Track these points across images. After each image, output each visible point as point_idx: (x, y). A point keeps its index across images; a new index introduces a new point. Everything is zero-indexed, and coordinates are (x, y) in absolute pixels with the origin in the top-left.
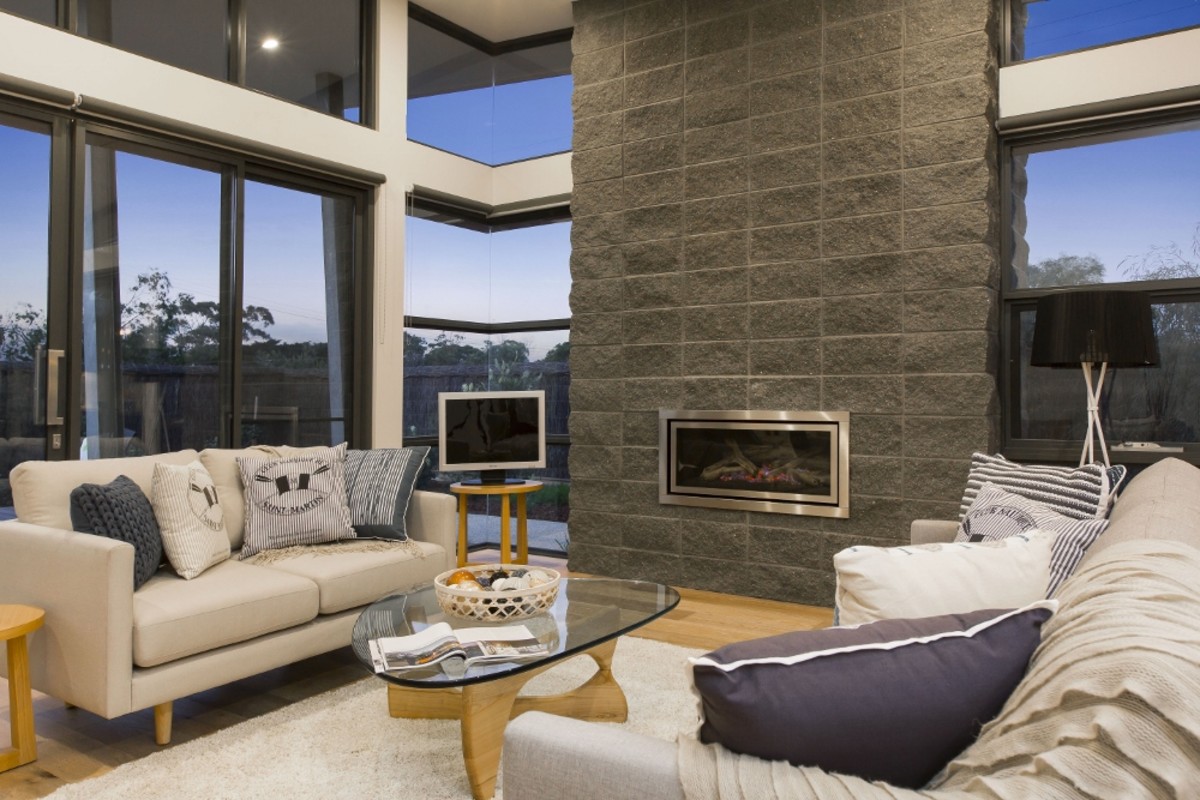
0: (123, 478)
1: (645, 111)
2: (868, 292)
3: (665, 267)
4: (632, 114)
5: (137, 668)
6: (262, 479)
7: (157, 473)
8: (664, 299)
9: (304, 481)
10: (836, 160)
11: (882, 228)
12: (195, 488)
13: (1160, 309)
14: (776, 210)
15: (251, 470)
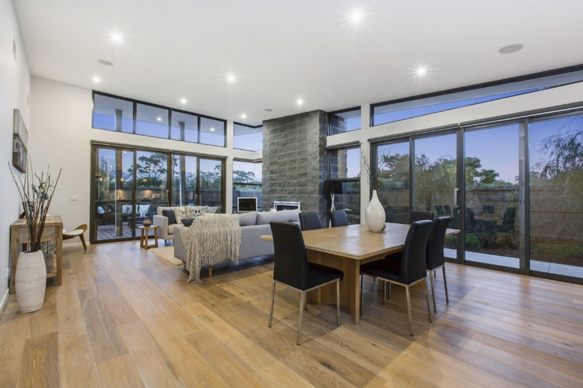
0: (172, 210)
1: (273, 143)
2: (303, 179)
3: (275, 174)
4: (271, 143)
5: (169, 234)
6: (193, 211)
7: (175, 209)
8: (275, 180)
9: (199, 211)
10: (299, 154)
11: (305, 167)
12: (180, 211)
13: (343, 183)
14: (291, 163)
15: (192, 209)
